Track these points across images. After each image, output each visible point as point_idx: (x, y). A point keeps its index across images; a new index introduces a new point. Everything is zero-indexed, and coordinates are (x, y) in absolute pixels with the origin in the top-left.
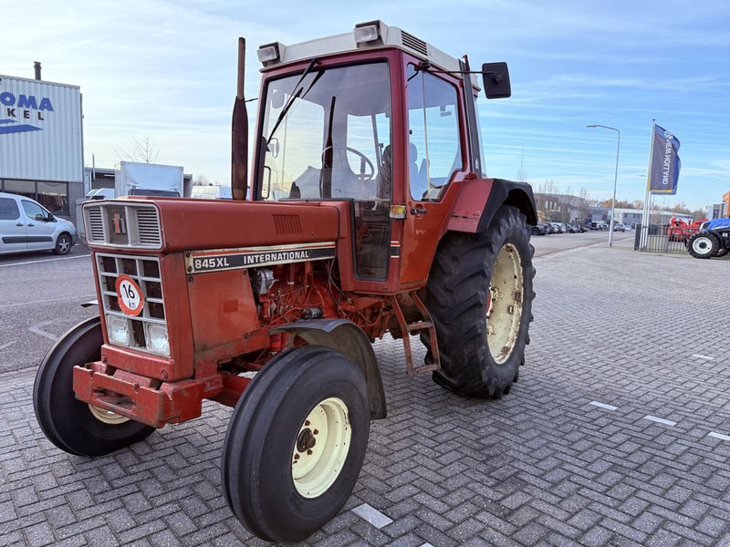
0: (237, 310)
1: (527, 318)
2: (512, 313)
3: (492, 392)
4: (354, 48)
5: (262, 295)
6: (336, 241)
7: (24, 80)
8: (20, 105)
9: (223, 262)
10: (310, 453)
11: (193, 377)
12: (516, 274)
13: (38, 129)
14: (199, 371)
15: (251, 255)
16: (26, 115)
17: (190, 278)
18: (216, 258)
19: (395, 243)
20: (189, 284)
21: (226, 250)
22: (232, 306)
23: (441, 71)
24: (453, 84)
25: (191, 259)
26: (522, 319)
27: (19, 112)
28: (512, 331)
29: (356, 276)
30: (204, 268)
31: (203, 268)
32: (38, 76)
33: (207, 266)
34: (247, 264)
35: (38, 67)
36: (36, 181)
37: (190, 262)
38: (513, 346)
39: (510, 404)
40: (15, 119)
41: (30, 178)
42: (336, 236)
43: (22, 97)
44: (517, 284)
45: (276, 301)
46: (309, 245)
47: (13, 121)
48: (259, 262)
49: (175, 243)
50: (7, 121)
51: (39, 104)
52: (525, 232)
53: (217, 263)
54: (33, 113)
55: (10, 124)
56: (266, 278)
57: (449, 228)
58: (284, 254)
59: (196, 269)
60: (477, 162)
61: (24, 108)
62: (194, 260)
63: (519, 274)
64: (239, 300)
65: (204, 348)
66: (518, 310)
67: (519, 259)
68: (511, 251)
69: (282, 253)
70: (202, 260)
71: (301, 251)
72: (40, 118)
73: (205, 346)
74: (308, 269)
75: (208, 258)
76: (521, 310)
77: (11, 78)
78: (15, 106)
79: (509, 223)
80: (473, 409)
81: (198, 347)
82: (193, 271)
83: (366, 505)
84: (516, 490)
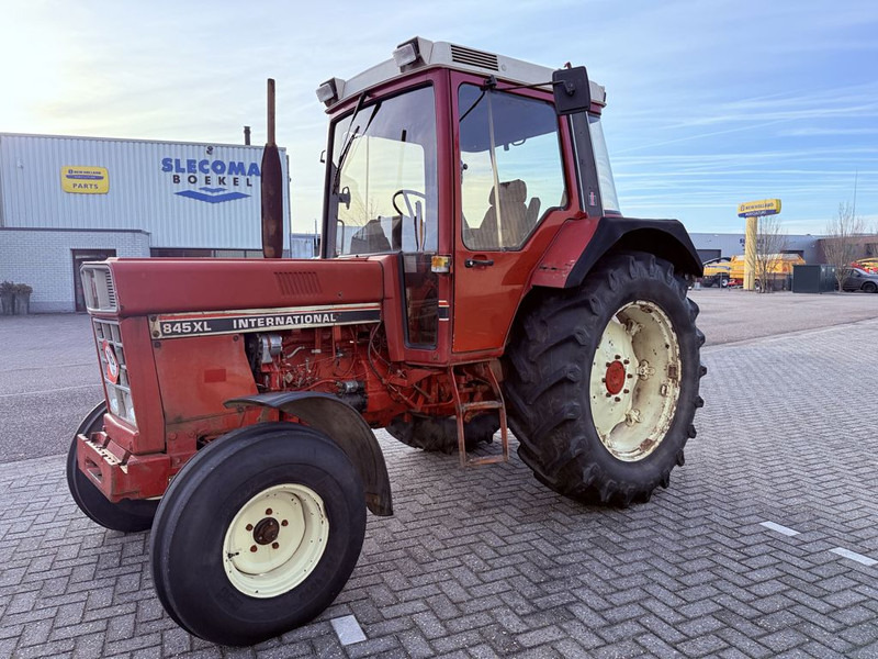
0: (224, 380)
1: (690, 402)
2: (664, 395)
3: (605, 496)
4: (397, 73)
5: (264, 365)
6: (381, 301)
7: (234, 147)
8: (230, 173)
9: (202, 326)
10: (276, 546)
11: (164, 452)
12: (668, 342)
13: (246, 196)
14: (172, 445)
15: (244, 319)
16: (235, 182)
17: (158, 344)
18: (192, 322)
19: (443, 303)
20: (156, 350)
21: (206, 313)
22: (218, 376)
23: (519, 85)
24: (548, 102)
25: (158, 323)
26: (679, 404)
27: (229, 179)
28: (663, 419)
29: (407, 344)
30: (177, 333)
31: (173, 333)
32: (248, 141)
33: (179, 330)
34: (238, 328)
35: (247, 131)
36: (245, 250)
37: (156, 326)
38: (660, 440)
39: (637, 516)
40: (225, 187)
41: (239, 247)
42: (380, 296)
43: (232, 164)
44: (670, 355)
45: (292, 371)
46: (335, 306)
47: (224, 190)
48: (256, 326)
49: (132, 306)
50: (218, 190)
51: (247, 169)
52: (674, 284)
53: (193, 327)
54: (242, 179)
55: (221, 193)
56: (269, 344)
57: (534, 283)
58: (296, 318)
59: (164, 334)
60: (592, 196)
61: (234, 176)
62: (162, 324)
63: (672, 342)
64: (228, 369)
65: (179, 421)
66: (674, 392)
67: (669, 322)
68: (651, 311)
69: (292, 316)
70: (173, 324)
71: (323, 315)
72: (248, 185)
73: (180, 418)
74: (337, 335)
75: (181, 323)
76: (678, 391)
77: (222, 146)
78: (226, 174)
79: (629, 274)
80: (579, 518)
81: (170, 419)
82: (160, 336)
83: (352, 617)
84: (551, 624)
